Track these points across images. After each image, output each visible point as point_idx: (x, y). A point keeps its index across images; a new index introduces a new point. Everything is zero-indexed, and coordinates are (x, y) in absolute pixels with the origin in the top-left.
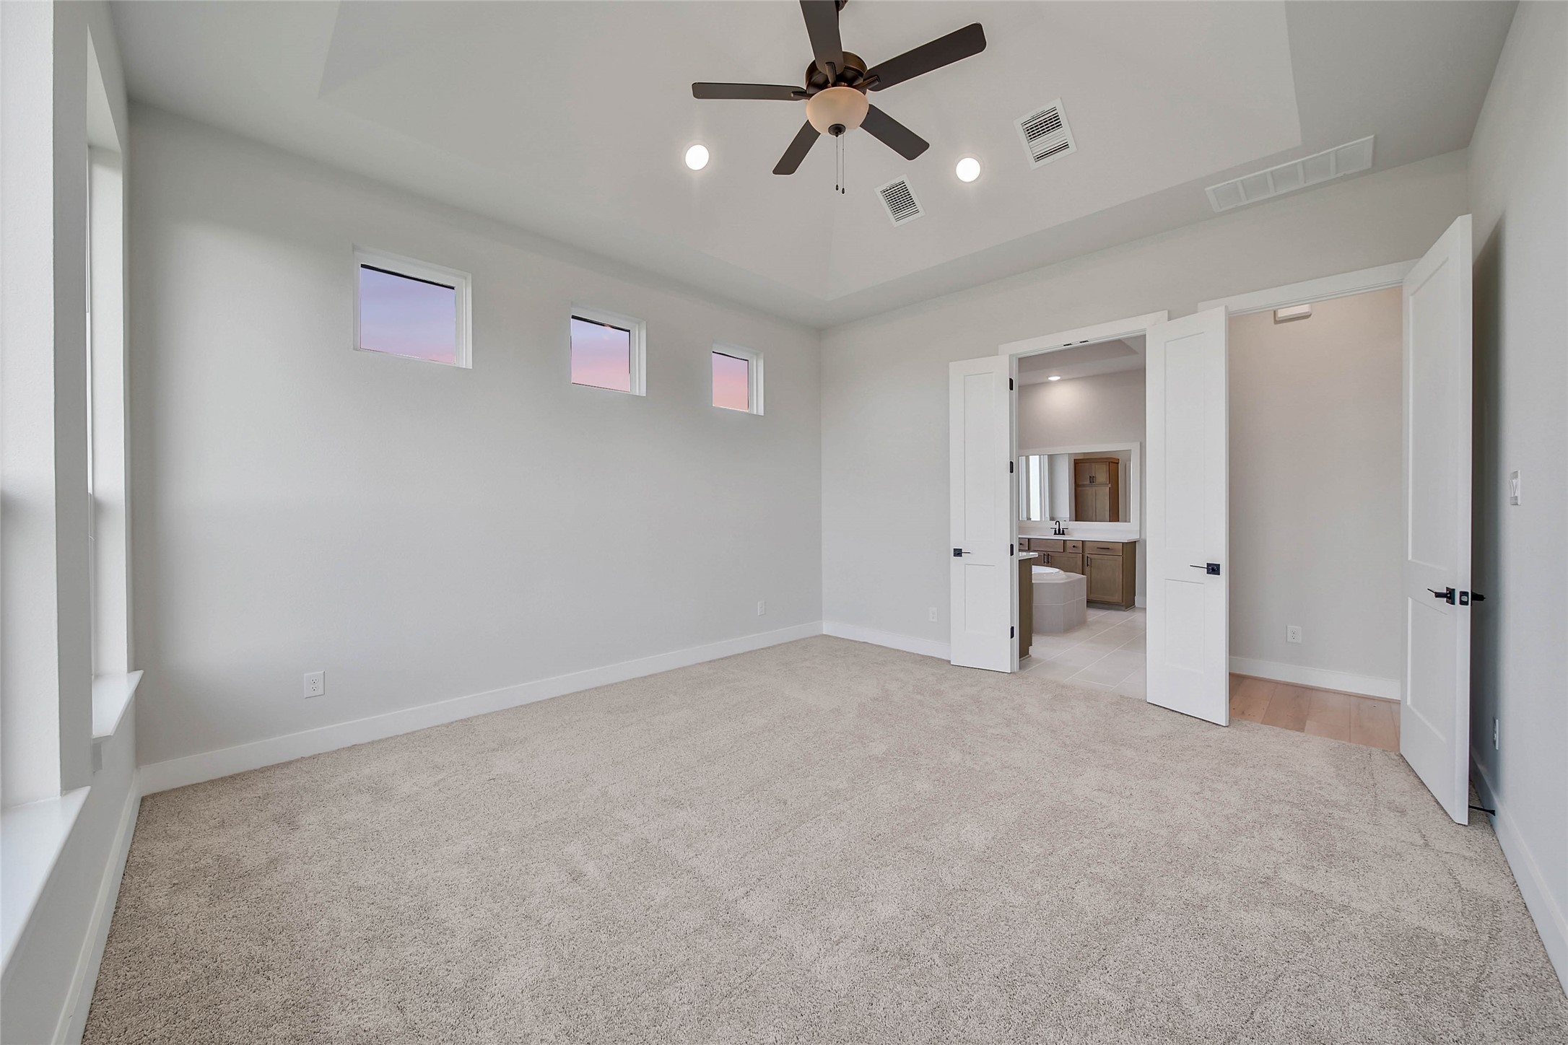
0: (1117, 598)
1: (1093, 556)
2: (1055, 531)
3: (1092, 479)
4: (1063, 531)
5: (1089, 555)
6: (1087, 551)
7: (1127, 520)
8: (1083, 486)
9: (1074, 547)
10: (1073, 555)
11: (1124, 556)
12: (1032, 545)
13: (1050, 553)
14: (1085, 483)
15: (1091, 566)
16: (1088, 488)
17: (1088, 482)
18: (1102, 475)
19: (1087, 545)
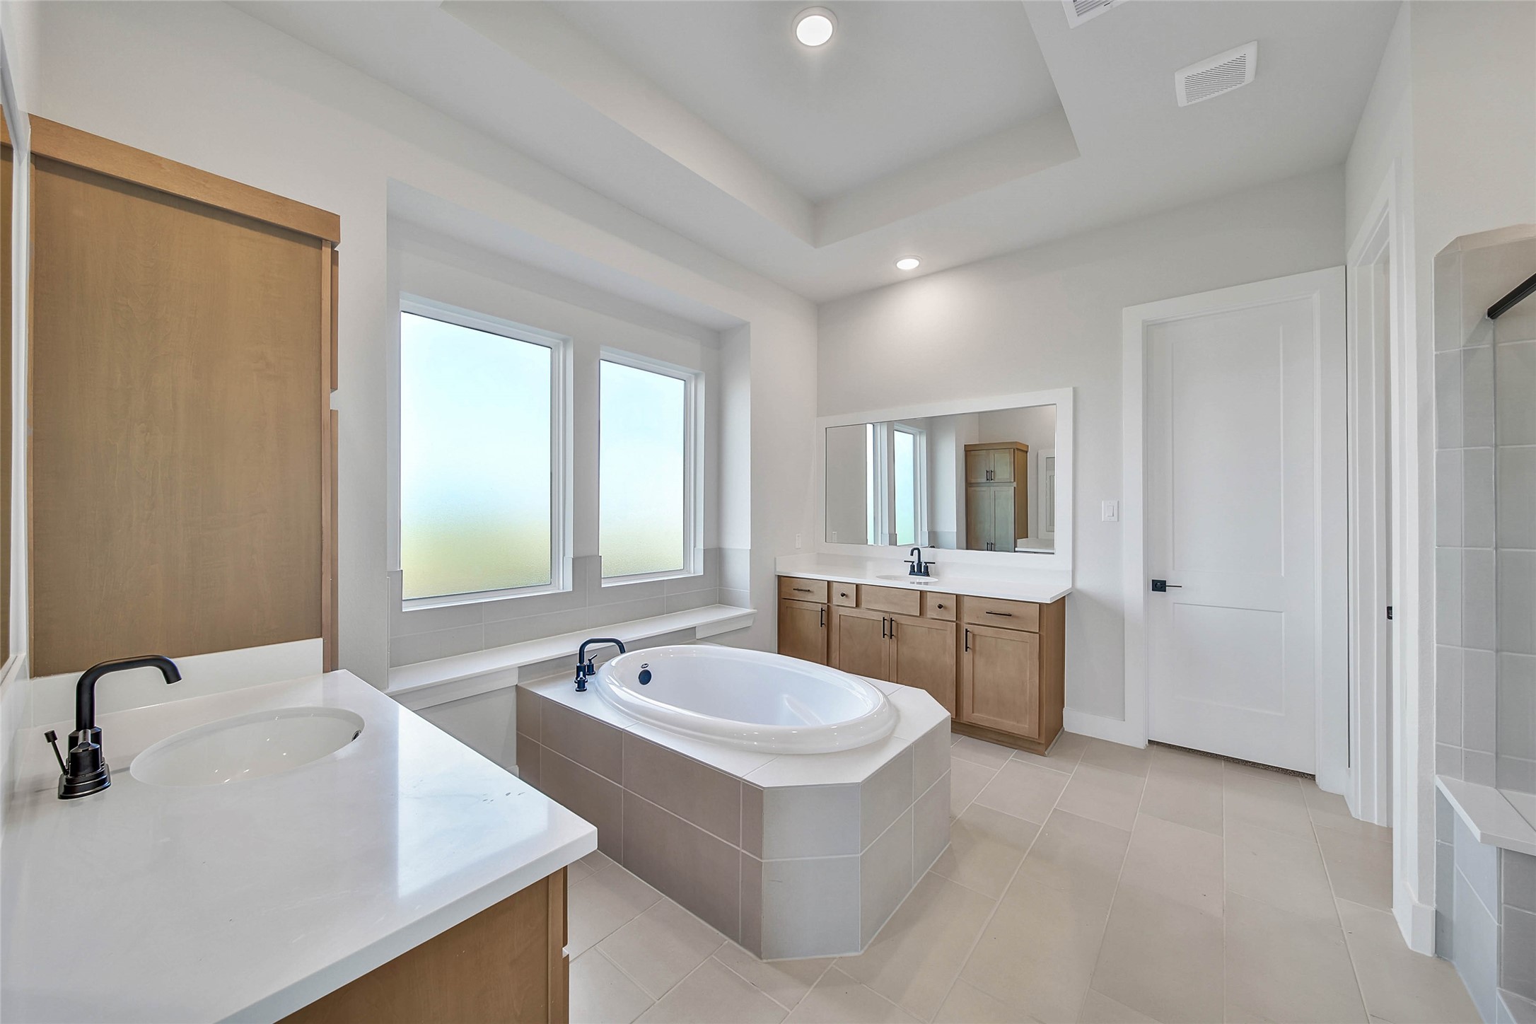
0: (1026, 726)
1: (976, 629)
2: (913, 567)
3: (990, 475)
4: (926, 568)
5: (970, 628)
6: (966, 619)
7: (1047, 545)
8: (978, 484)
9: (940, 607)
10: (937, 625)
11: (1044, 634)
12: (863, 597)
13: (892, 616)
14: (979, 481)
15: (974, 651)
16: (984, 489)
17: (984, 480)
18: (1004, 469)
19: (966, 604)
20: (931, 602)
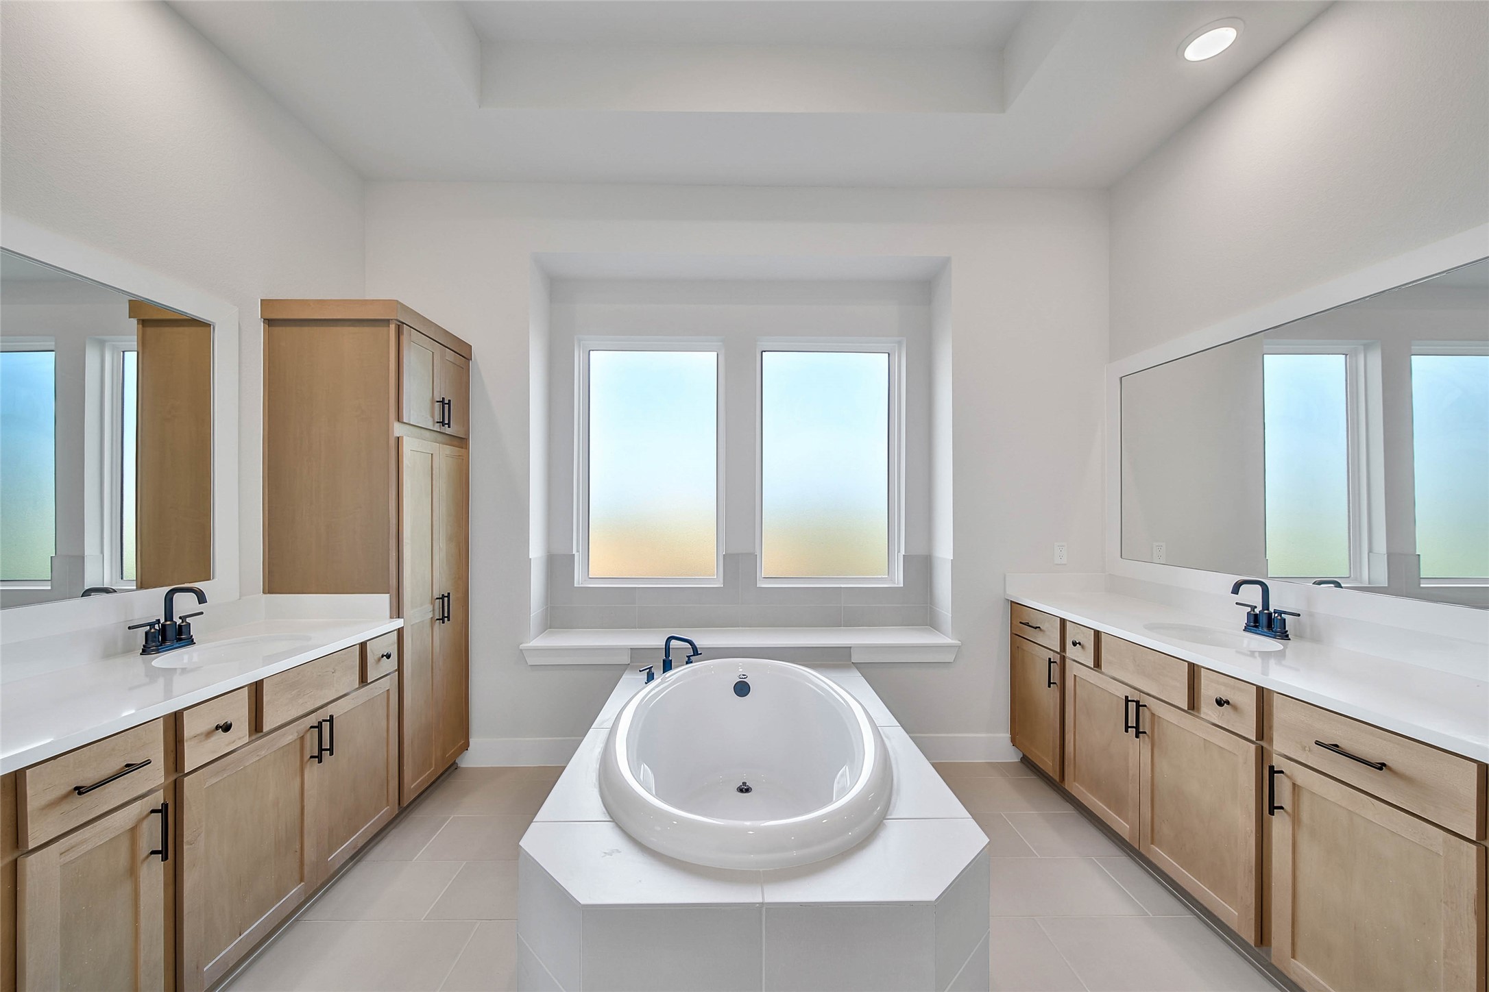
1: (1303, 777)
5: (1286, 765)
6: (1278, 743)
9: (1227, 703)
10: (1219, 738)
13: (1145, 700)
15: (1296, 820)
19: (1281, 715)
20: (1209, 691)
